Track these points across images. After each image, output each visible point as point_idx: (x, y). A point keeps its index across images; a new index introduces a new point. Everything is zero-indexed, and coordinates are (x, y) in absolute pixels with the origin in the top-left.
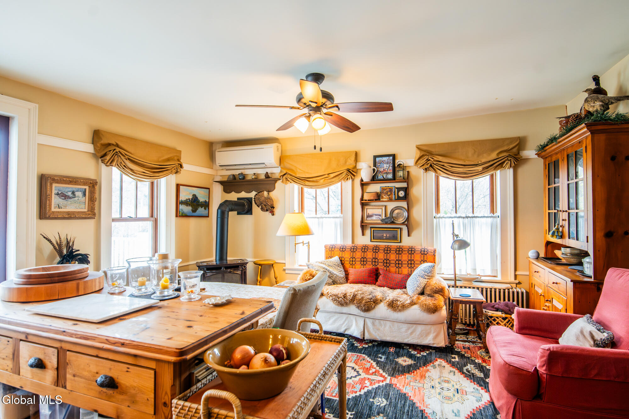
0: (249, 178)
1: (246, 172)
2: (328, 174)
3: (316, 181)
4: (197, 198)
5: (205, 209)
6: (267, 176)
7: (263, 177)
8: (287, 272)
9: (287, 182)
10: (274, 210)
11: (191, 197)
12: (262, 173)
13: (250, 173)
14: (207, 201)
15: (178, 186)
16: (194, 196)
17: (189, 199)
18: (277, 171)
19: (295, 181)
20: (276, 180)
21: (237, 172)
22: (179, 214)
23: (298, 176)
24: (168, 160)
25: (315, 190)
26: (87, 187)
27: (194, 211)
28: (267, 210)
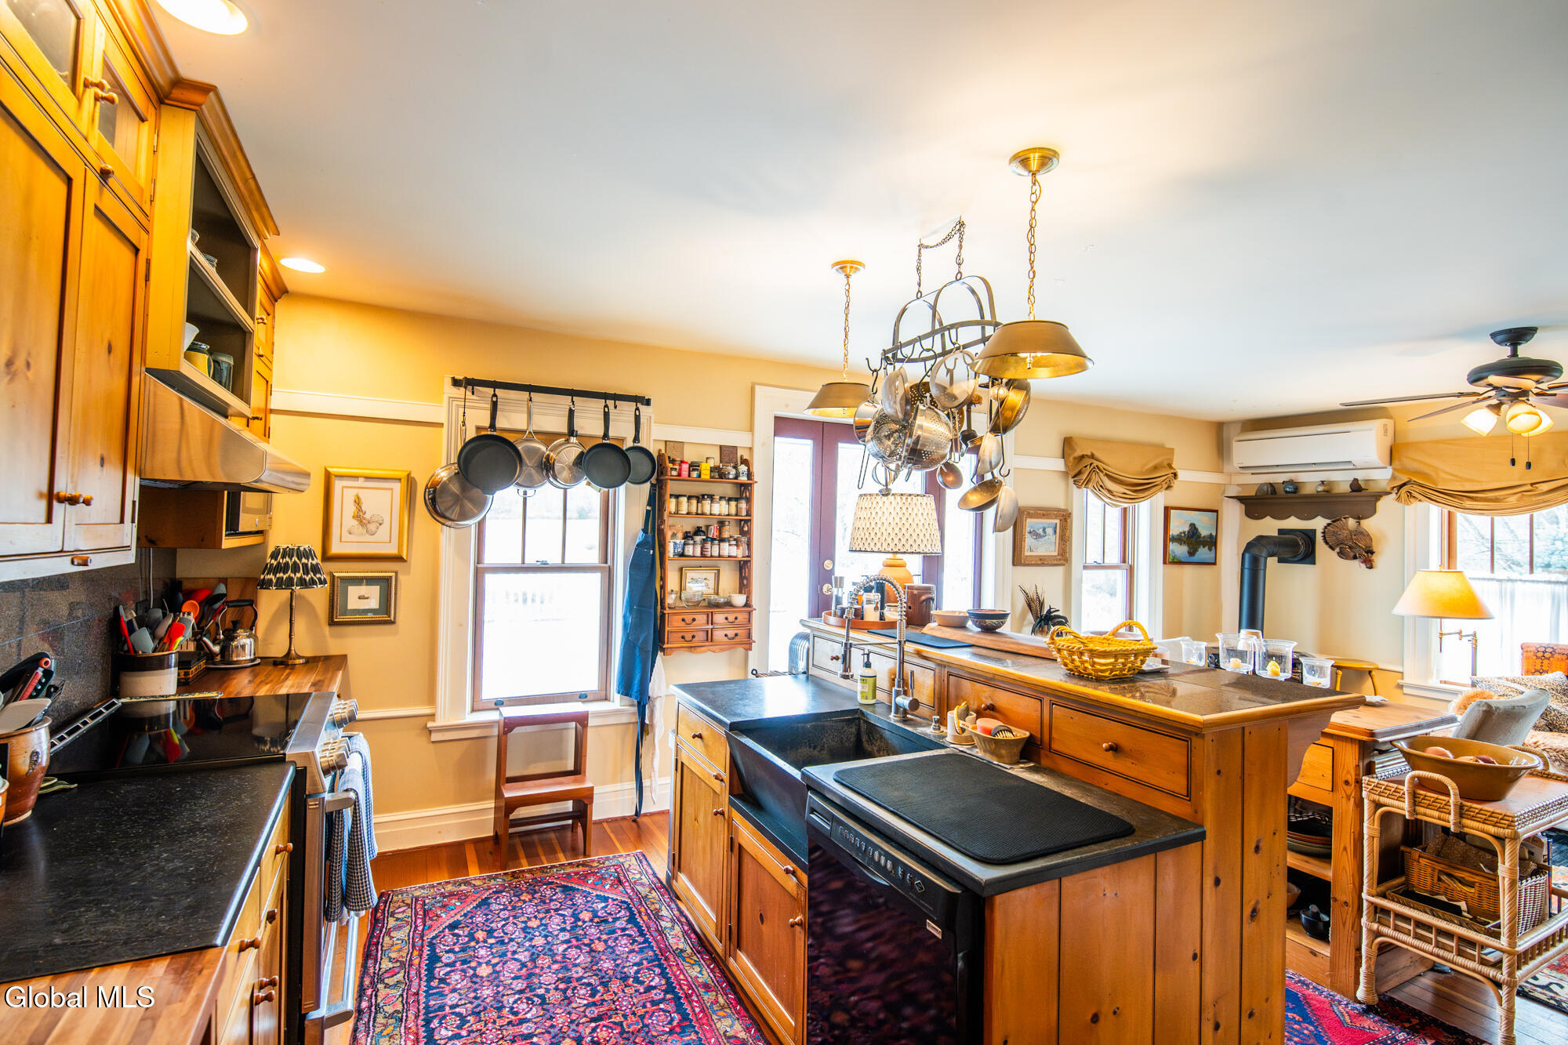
0: (1308, 490)
1: (1302, 478)
2: (1532, 484)
3: (1496, 500)
4: (1196, 529)
5: (1210, 549)
6: (1356, 486)
7: (1345, 488)
8: (1406, 690)
9: (1412, 500)
10: (1374, 557)
11: (1187, 529)
12: (1342, 481)
13: (1311, 481)
14: (1214, 534)
15: (1167, 510)
16: (1193, 526)
17: (1184, 532)
18: (1382, 476)
19: (1434, 497)
20: (1378, 496)
21: (1279, 479)
22: (1169, 560)
23: (1440, 487)
24: (1156, 468)
25: (1489, 518)
26: (1058, 521)
27: (1192, 553)
28: (1355, 558)
